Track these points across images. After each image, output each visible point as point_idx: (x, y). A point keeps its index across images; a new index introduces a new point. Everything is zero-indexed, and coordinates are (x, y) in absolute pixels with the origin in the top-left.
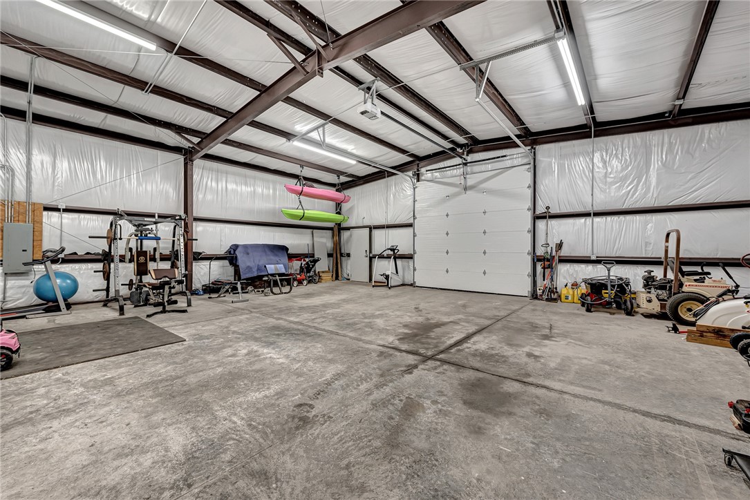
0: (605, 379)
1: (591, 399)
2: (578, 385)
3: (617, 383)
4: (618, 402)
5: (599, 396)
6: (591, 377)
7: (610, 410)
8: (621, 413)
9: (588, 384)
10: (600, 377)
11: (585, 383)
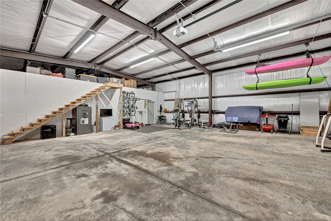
0: (29, 187)
1: (31, 174)
2: (42, 176)
3: (20, 189)
4: (18, 179)
5: (28, 177)
6: (38, 183)
7: (21, 175)
8: (16, 176)
9: (37, 179)
10: (32, 186)
11: (39, 179)
